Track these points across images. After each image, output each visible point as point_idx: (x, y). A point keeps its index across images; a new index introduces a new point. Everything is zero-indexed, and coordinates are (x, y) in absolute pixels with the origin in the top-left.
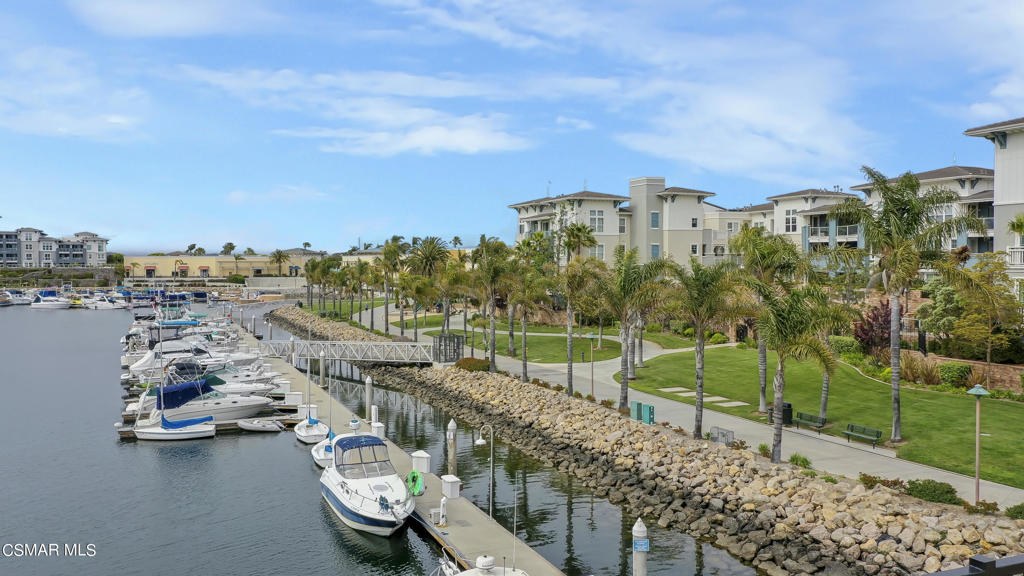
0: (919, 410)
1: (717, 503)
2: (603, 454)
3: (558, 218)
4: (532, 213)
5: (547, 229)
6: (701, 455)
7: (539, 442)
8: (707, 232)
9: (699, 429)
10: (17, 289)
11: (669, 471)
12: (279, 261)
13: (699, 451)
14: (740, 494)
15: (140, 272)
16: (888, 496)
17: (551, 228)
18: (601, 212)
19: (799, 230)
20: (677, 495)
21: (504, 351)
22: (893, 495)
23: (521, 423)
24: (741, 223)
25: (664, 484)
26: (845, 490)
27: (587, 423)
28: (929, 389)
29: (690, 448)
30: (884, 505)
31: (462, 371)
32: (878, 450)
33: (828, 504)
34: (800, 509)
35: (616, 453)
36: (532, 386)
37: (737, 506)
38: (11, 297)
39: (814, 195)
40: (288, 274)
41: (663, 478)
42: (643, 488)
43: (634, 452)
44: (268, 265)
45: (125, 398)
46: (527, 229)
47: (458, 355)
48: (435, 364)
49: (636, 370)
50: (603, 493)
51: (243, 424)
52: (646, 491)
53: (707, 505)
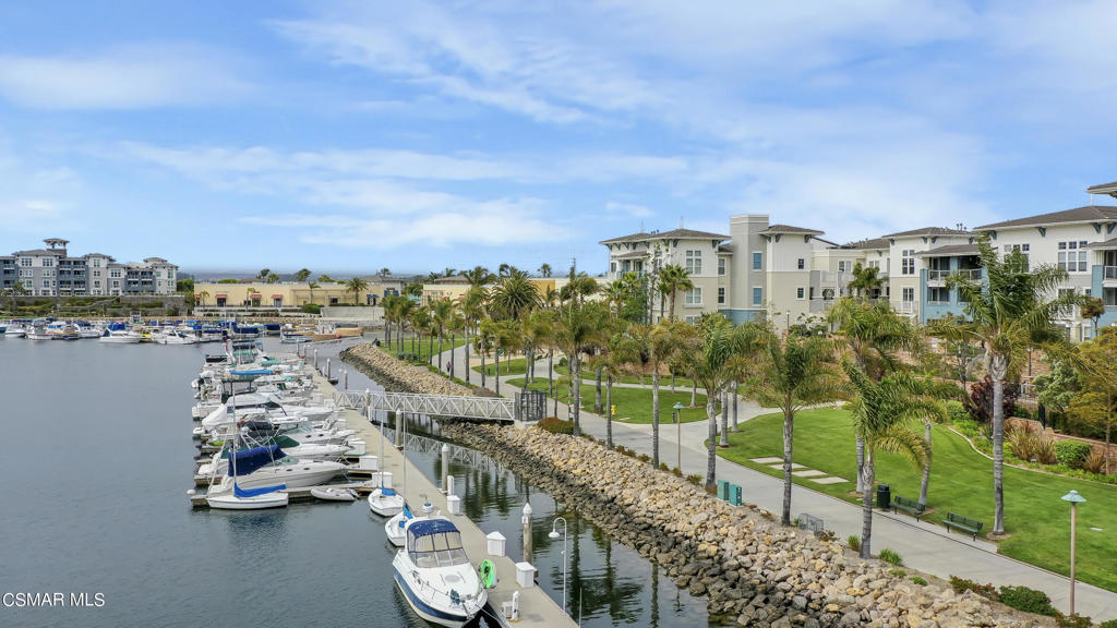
0: (1029, 497)
1: (801, 601)
2: (687, 538)
3: (651, 260)
4: (624, 251)
5: (640, 269)
6: (787, 545)
7: (621, 520)
8: (814, 274)
9: (787, 515)
10: (84, 319)
11: (753, 561)
12: (356, 289)
13: (785, 541)
14: (824, 593)
15: (211, 301)
16: (977, 604)
17: (644, 268)
18: (698, 253)
19: (917, 273)
20: (760, 590)
21: (591, 407)
22: (982, 602)
23: (604, 498)
24: (854, 263)
25: (747, 576)
26: (932, 594)
27: (671, 501)
28: (1042, 470)
29: (777, 537)
30: (972, 614)
31: (545, 433)
32: (979, 543)
33: (914, 610)
34: (885, 613)
35: (700, 538)
36: (616, 455)
37: (820, 605)
38: (79, 330)
39: (933, 234)
40: (366, 303)
41: (747, 568)
42: (725, 580)
43: (719, 538)
44: (345, 293)
45: (198, 458)
46: (619, 268)
47: (541, 413)
48: (517, 422)
49: (730, 435)
50: (683, 584)
51: (317, 492)
52: (727, 583)
53: (790, 603)
